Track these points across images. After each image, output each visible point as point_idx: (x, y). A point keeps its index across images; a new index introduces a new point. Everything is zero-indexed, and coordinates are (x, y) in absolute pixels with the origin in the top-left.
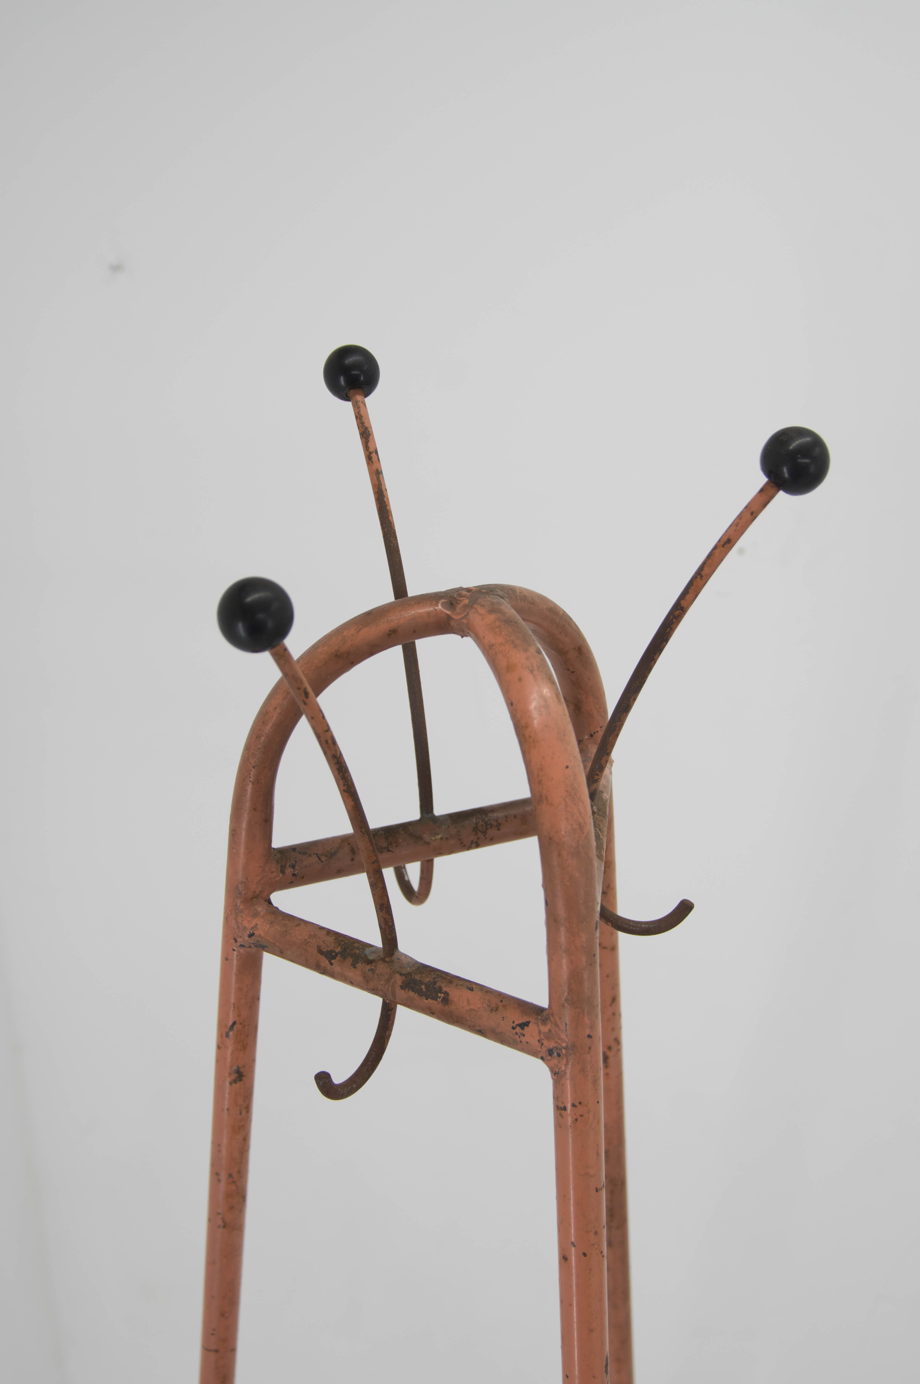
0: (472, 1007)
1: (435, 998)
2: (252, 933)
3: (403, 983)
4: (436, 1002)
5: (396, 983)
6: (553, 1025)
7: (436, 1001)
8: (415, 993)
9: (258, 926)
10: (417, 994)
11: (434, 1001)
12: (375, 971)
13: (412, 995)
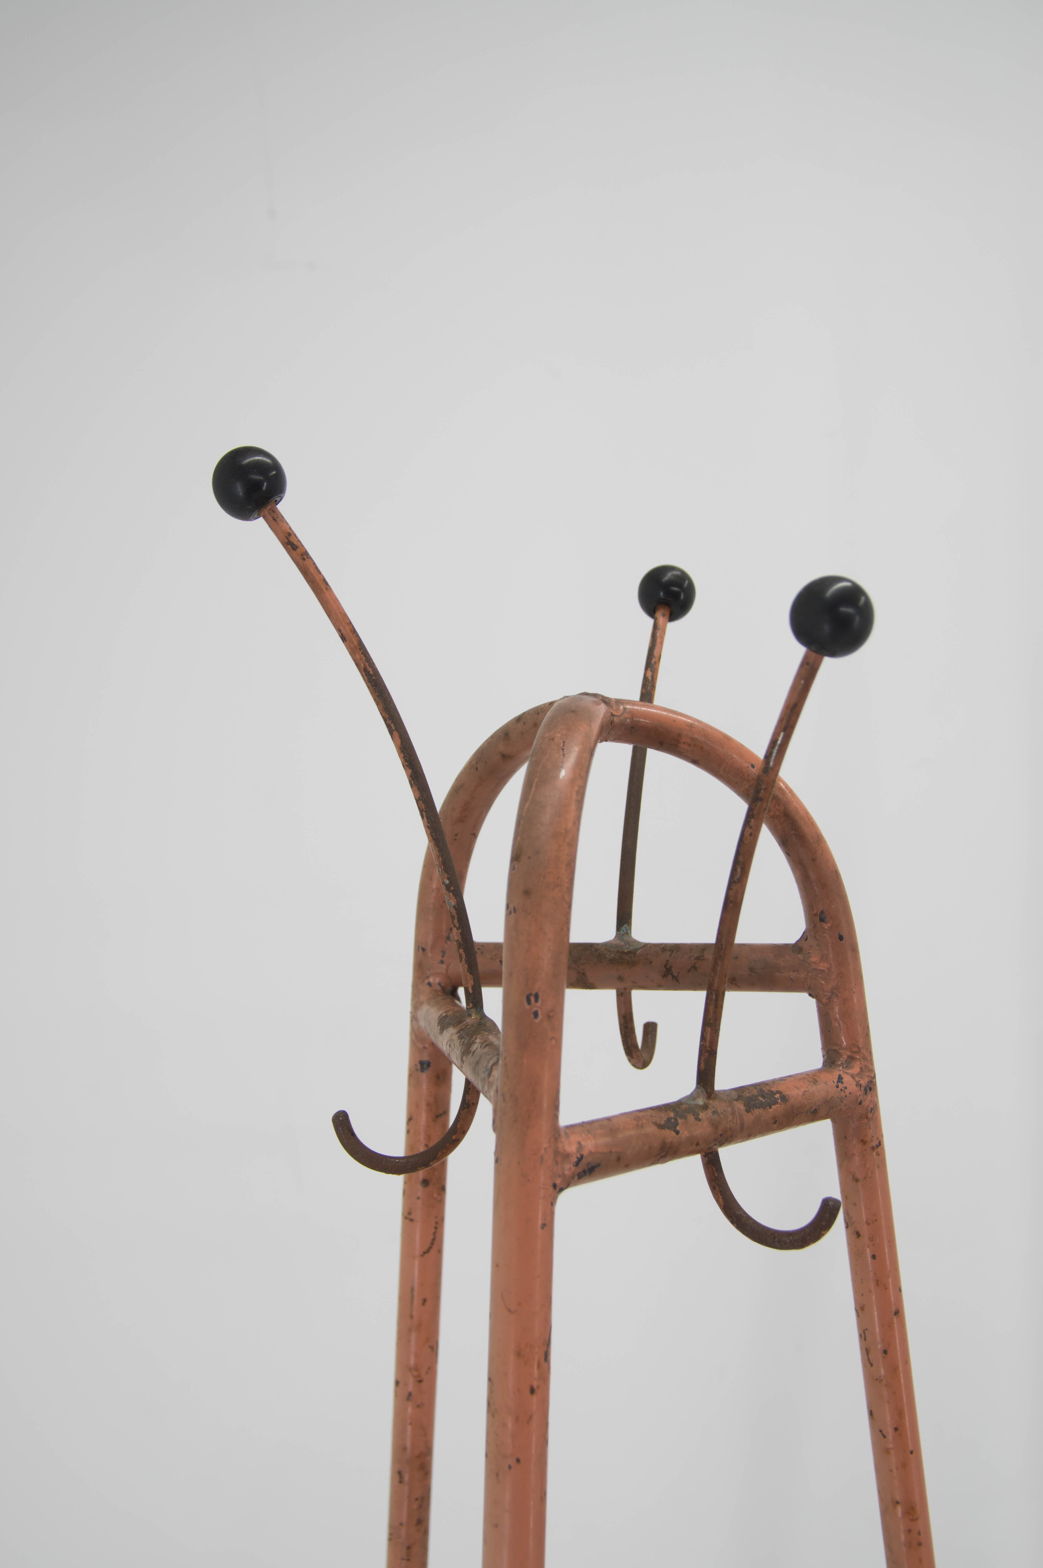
0: (803, 1090)
1: (776, 1103)
2: (579, 1156)
3: (745, 1105)
4: (778, 1106)
5: (740, 1110)
6: (862, 1061)
7: (777, 1104)
8: (760, 1108)
9: (583, 1143)
10: (761, 1109)
11: (776, 1105)
12: (717, 1111)
13: (758, 1113)
